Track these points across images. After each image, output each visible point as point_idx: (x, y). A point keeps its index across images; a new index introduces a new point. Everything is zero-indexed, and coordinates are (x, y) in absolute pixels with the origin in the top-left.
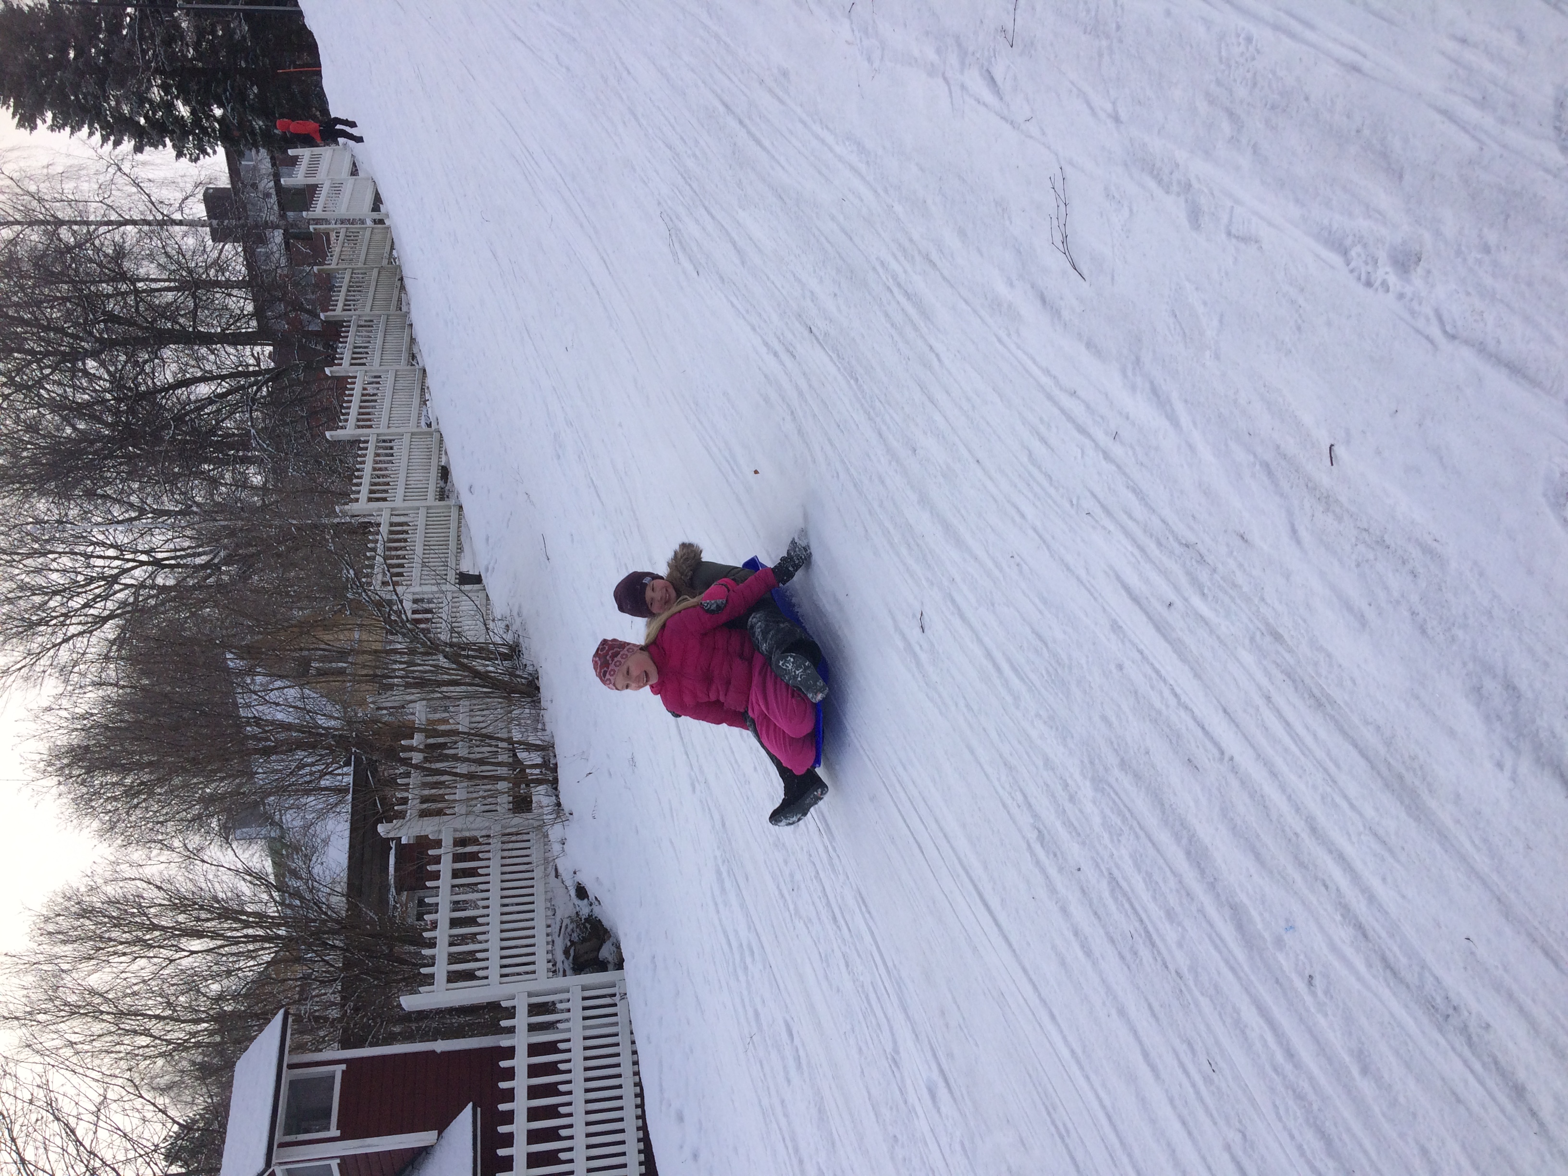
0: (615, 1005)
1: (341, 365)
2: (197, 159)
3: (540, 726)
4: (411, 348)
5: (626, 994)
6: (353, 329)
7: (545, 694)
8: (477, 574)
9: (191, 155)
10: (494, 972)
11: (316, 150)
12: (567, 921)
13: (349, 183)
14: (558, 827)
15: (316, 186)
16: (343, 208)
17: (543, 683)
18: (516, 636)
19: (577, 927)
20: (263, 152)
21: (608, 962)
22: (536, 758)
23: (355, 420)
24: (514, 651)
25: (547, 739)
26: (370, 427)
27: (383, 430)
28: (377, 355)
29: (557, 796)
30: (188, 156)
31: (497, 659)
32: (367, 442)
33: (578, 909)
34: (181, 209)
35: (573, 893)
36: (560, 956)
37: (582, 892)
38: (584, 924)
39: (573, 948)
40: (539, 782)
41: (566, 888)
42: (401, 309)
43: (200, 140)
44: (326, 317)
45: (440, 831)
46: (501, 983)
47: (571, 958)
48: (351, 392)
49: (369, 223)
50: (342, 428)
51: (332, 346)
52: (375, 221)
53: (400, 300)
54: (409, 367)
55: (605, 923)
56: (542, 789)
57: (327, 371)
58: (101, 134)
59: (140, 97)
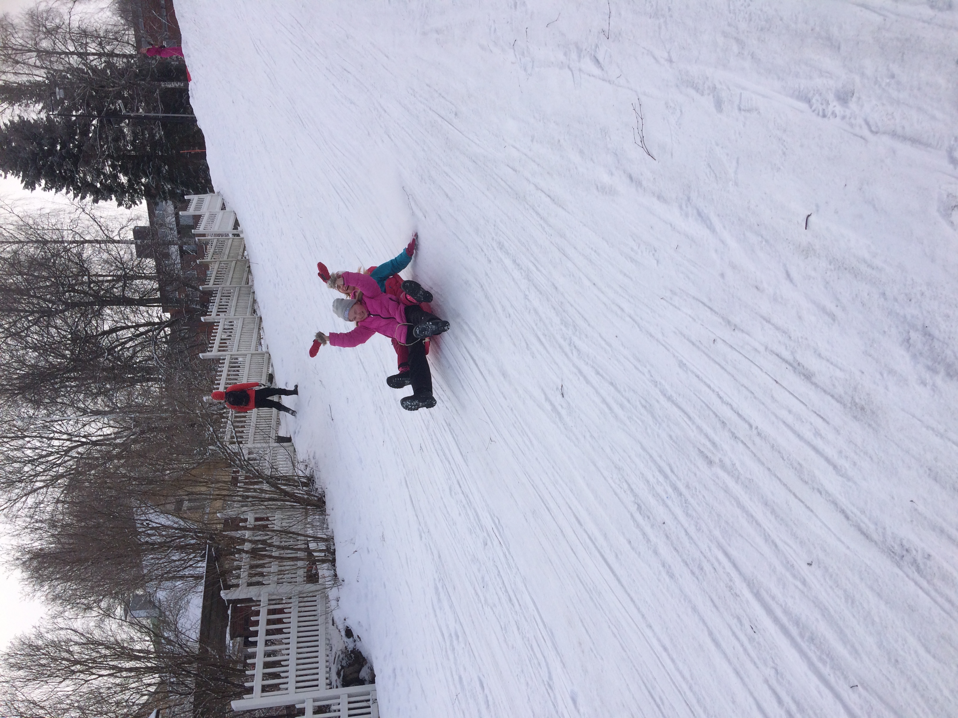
0: (369, 707)
1: (211, 315)
2: (130, 207)
3: (325, 526)
4: (253, 306)
5: (376, 700)
6: (219, 295)
7: (329, 506)
8: (289, 436)
9: (127, 205)
10: (292, 685)
11: (201, 196)
12: (340, 653)
13: (220, 214)
14: (335, 589)
15: (201, 216)
16: (216, 228)
17: (327, 499)
18: (312, 471)
19: (346, 656)
20: (170, 202)
21: (365, 680)
22: (322, 546)
23: (218, 347)
24: (310, 480)
25: (329, 534)
26: (227, 351)
27: (234, 352)
28: (233, 309)
29: (335, 570)
30: (125, 205)
31: (299, 486)
32: (224, 359)
33: (346, 644)
34: (119, 234)
35: (343, 633)
36: (334, 677)
37: (349, 633)
38: (350, 654)
39: (343, 671)
40: (323, 561)
41: (339, 631)
42: (248, 283)
43: (133, 196)
44: (203, 288)
45: (260, 595)
46: (296, 693)
47: (341, 677)
48: (216, 331)
49: (231, 235)
50: (209, 351)
51: (206, 306)
52: (234, 235)
53: (248, 279)
54: (252, 316)
55: (364, 654)
56: (325, 565)
57: (202, 319)
58: (74, 193)
59: (99, 172)
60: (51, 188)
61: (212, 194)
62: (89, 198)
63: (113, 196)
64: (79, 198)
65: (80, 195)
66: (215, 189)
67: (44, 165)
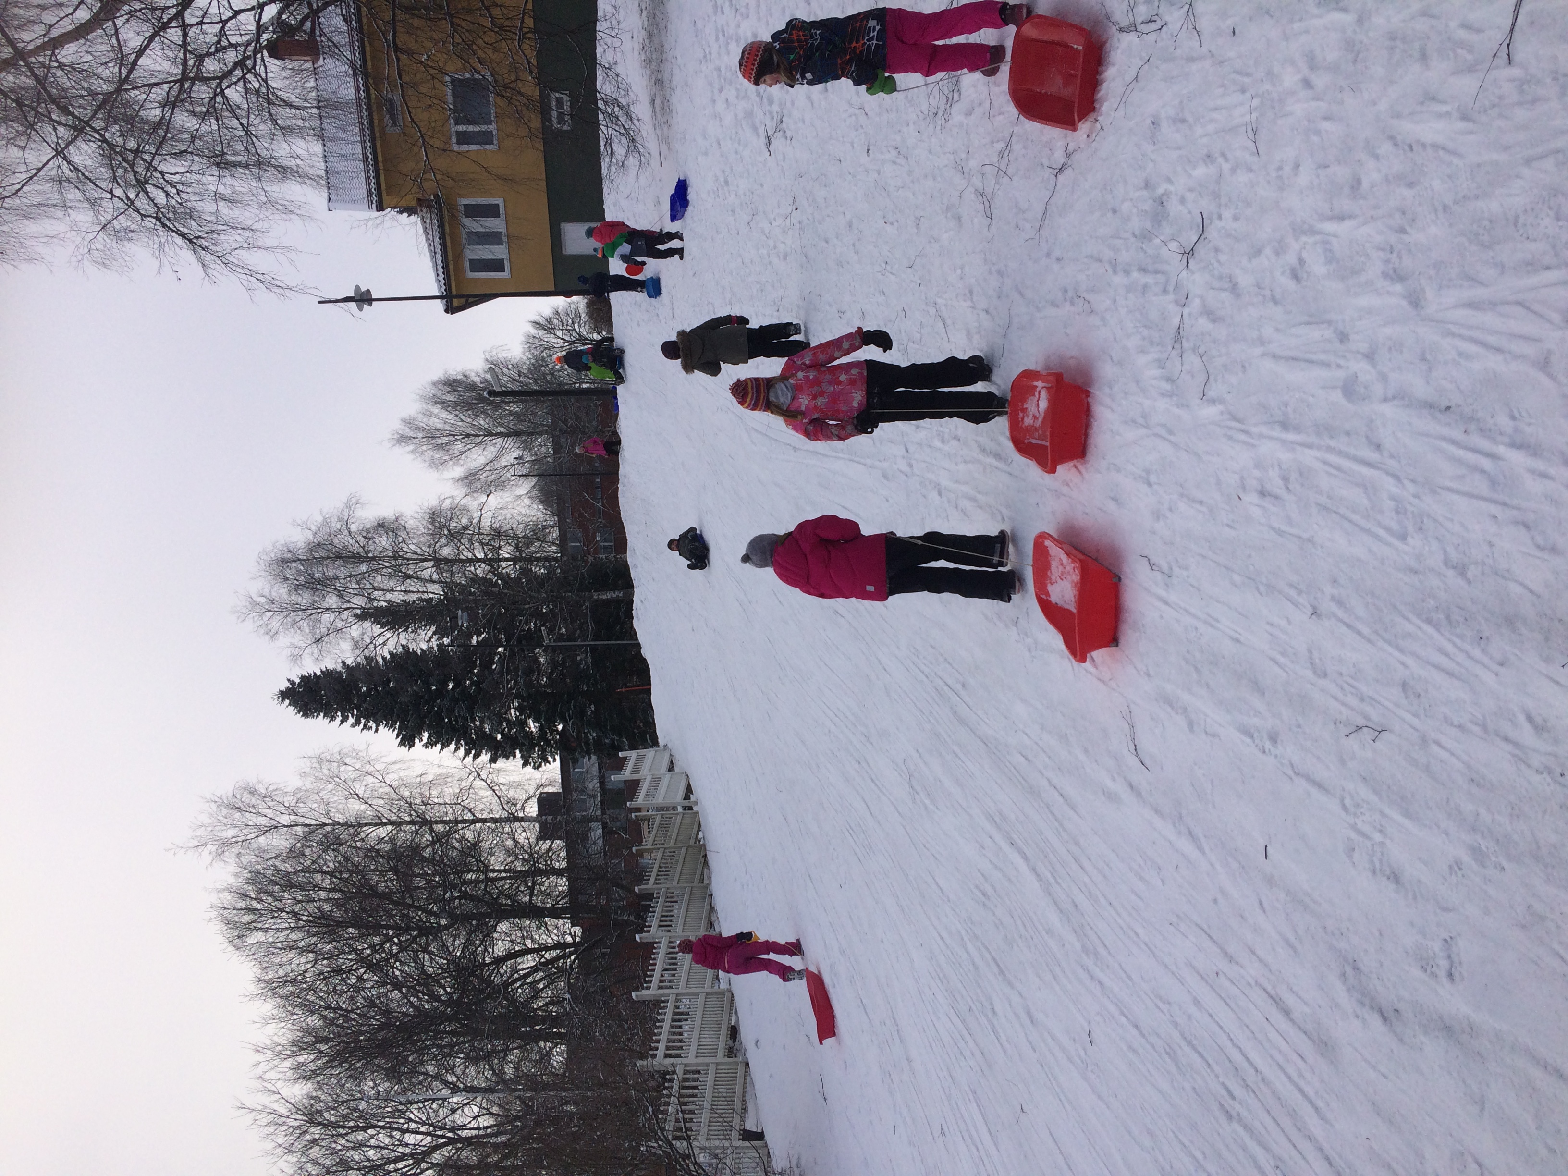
1: (649, 931)
2: (537, 767)
4: (710, 917)
6: (661, 900)
8: (760, 1131)
9: (535, 763)
11: (642, 752)
13: (667, 778)
15: (640, 781)
16: (660, 799)
20: (594, 758)
23: (658, 981)
26: (671, 987)
27: (681, 990)
28: (681, 923)
30: (532, 764)
32: (666, 1001)
34: (523, 808)
42: (703, 881)
43: (544, 751)
44: (639, 889)
48: (656, 956)
49: (680, 809)
50: (645, 988)
51: (642, 917)
52: (685, 808)
53: (702, 874)
57: (637, 937)
58: (465, 749)
59: (500, 718)
60: (435, 744)
61: (655, 748)
62: (485, 757)
63: (518, 752)
64: (471, 755)
65: (473, 752)
66: (661, 741)
67: (429, 712)
